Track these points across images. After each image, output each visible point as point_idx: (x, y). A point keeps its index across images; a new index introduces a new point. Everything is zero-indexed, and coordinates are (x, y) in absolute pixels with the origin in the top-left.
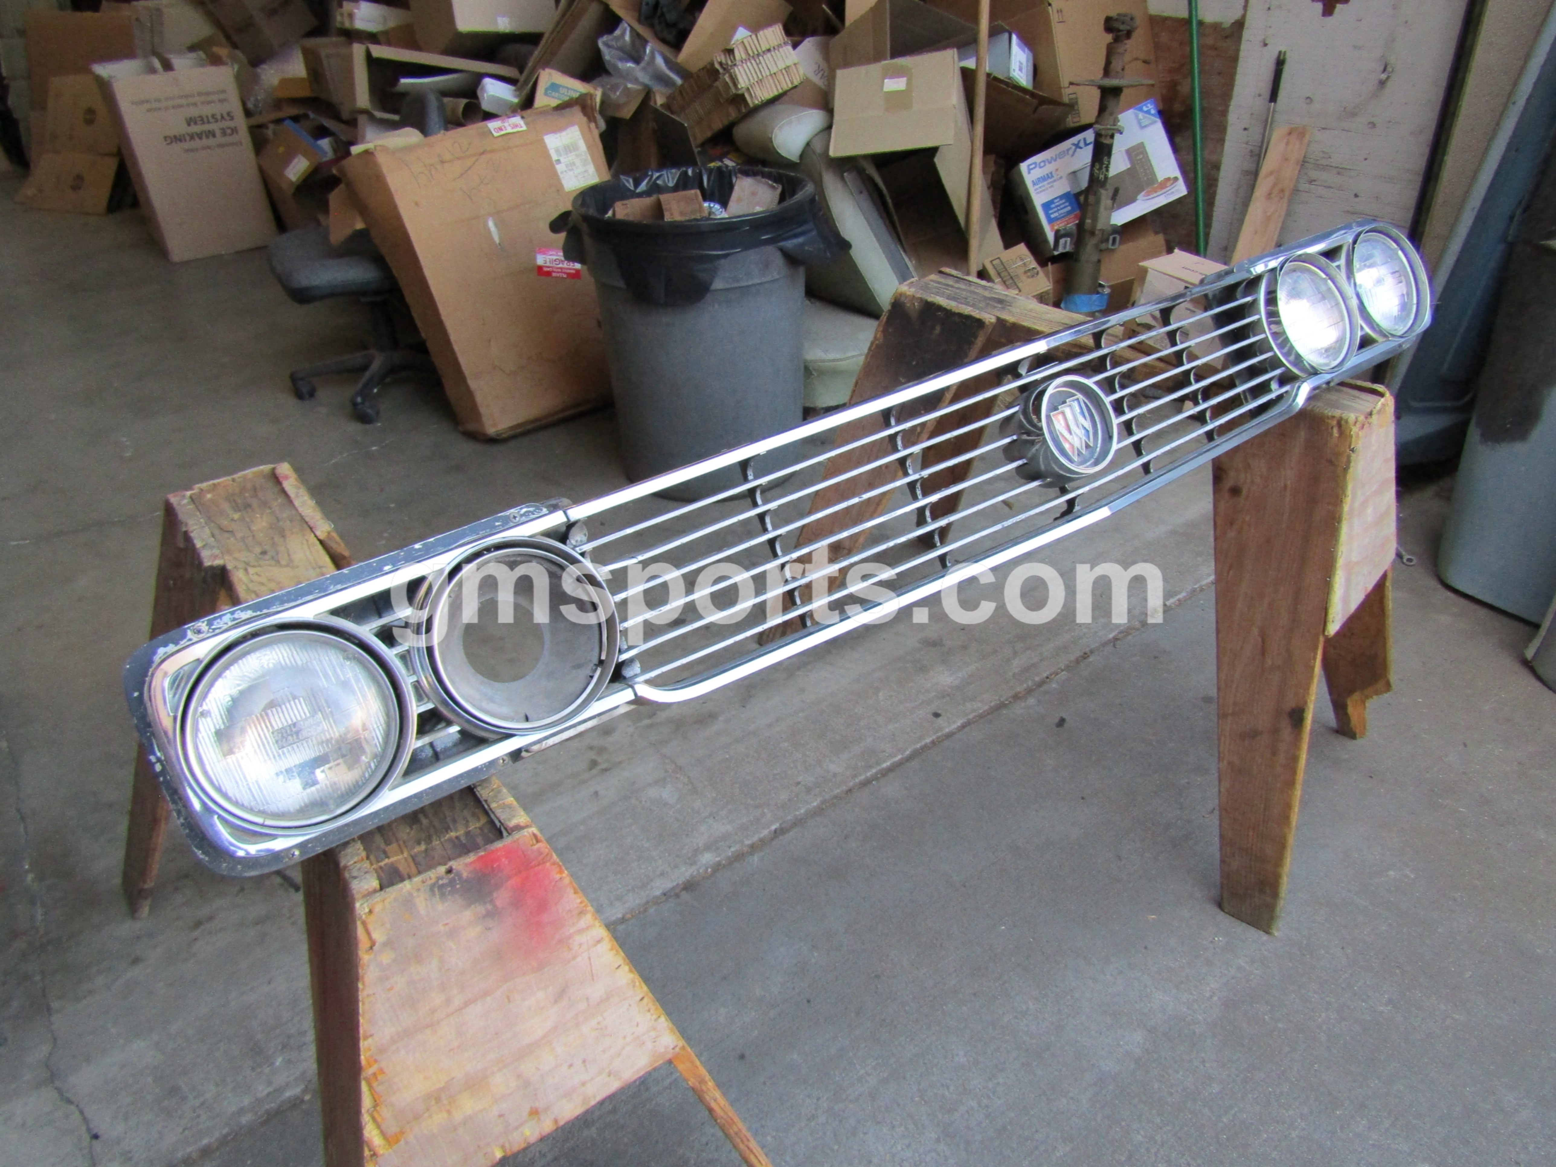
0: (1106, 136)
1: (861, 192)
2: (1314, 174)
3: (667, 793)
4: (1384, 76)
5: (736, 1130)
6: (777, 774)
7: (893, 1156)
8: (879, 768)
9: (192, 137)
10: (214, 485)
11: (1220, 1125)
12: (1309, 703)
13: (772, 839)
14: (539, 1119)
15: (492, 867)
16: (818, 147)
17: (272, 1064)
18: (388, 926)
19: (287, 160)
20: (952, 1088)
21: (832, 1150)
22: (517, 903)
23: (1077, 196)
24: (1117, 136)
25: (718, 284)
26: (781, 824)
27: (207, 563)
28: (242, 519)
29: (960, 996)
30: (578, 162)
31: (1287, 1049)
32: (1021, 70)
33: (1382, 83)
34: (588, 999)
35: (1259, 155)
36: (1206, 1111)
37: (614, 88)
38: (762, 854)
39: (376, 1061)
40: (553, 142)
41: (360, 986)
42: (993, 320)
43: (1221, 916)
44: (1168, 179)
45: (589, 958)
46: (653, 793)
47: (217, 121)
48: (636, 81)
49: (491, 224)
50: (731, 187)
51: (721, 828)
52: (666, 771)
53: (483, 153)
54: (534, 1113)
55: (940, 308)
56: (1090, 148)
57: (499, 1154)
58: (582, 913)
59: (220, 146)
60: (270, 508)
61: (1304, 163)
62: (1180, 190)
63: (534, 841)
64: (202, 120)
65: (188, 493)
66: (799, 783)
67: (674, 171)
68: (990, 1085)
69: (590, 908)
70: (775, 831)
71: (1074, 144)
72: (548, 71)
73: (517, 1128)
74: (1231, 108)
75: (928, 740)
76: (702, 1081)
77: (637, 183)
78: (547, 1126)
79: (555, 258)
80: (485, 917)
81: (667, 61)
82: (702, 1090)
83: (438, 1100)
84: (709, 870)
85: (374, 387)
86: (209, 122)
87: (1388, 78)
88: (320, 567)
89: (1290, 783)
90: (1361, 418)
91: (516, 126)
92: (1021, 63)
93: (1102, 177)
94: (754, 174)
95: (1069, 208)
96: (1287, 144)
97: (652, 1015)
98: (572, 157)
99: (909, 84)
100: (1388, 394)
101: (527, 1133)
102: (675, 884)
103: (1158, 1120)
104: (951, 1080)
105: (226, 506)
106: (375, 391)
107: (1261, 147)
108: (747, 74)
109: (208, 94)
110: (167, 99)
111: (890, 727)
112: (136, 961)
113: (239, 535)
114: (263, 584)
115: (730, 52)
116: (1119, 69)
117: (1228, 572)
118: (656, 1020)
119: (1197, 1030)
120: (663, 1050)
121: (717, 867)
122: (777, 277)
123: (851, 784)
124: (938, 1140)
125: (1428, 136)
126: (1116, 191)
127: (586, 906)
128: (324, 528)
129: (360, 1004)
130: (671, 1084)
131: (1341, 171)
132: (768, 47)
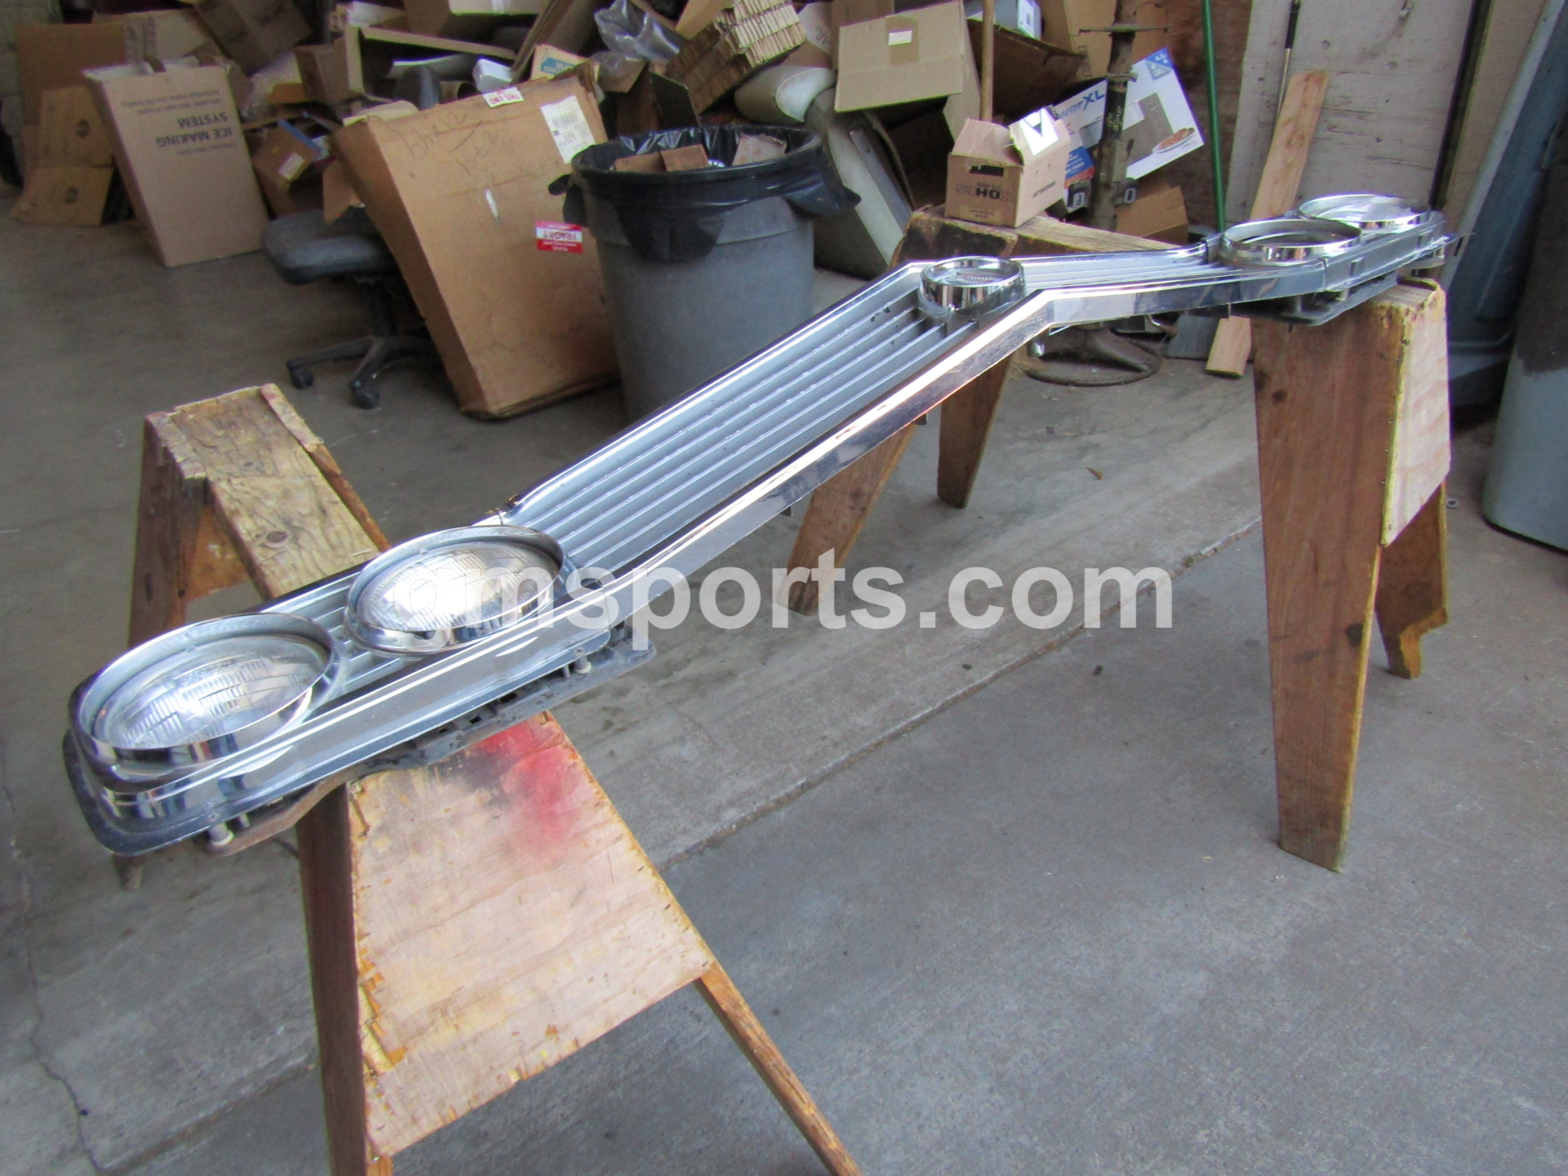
0: (1119, 84)
1: (869, 151)
2: (1334, 121)
3: (687, 751)
4: (1404, 13)
5: (775, 1062)
6: (801, 729)
7: (944, 1107)
8: (909, 720)
9: (185, 138)
10: (197, 406)
11: (1296, 1064)
12: (1367, 619)
13: (799, 794)
14: (558, 1038)
15: (498, 747)
16: (823, 106)
17: (273, 1033)
18: (383, 808)
19: (282, 159)
20: (1003, 1037)
21: (878, 1104)
22: (526, 789)
23: (1090, 150)
24: (1130, 83)
25: (723, 239)
26: (807, 779)
27: (188, 476)
28: (226, 436)
29: (1007, 944)
30: (577, 133)
31: (1362, 986)
32: (1028, 22)
33: (1403, 20)
34: (608, 904)
35: (1276, 105)
36: (1279, 1051)
37: (611, 62)
38: (790, 809)
39: (373, 965)
40: (552, 113)
41: (354, 877)
42: (1015, 238)
43: (1280, 855)
44: (1184, 130)
45: (609, 858)
46: (672, 751)
47: (210, 121)
48: (634, 54)
49: (489, 197)
50: (734, 148)
51: (745, 784)
52: (685, 729)
53: (478, 125)
54: (552, 1031)
55: (958, 230)
56: (1103, 102)
57: (514, 1078)
58: (598, 805)
59: (214, 147)
60: (255, 425)
61: (1323, 109)
62: (1196, 141)
63: (544, 719)
64: (195, 121)
65: (170, 414)
66: (824, 738)
67: (675, 132)
68: (1044, 1032)
69: (607, 800)
70: (803, 784)
71: (1085, 98)
72: (544, 46)
73: (533, 1048)
74: (1245, 59)
75: (959, 692)
76: (736, 1005)
77: (638, 145)
78: (566, 1048)
79: (555, 231)
80: (491, 803)
81: (666, 32)
82: (737, 1016)
83: (444, 1012)
84: (734, 826)
85: (373, 372)
86: (202, 123)
87: (1408, 14)
88: (309, 476)
89: (1350, 707)
90: (1413, 309)
91: (513, 97)
92: (1028, 16)
93: (1116, 127)
94: (758, 132)
95: (1082, 164)
96: (1305, 89)
97: (679, 926)
98: (570, 128)
99: (915, 36)
100: (1439, 288)
101: (545, 1054)
102: (698, 841)
103: (1228, 1062)
104: (1002, 1028)
105: (208, 424)
106: (374, 376)
107: (1278, 96)
108: (747, 34)
109: (199, 95)
110: (159, 100)
111: (920, 680)
112: (128, 932)
113: (223, 449)
114: (248, 493)
115: (730, 11)
116: (1131, 13)
117: (1275, 484)
118: (684, 932)
119: (1263, 970)
120: (692, 966)
121: (742, 824)
122: (786, 230)
123: (880, 737)
124: (991, 1090)
125: (1452, 73)
126: (1131, 144)
127: (602, 797)
128: (312, 442)
129: (354, 897)
130: (700, 1042)
131: (1361, 115)
132: (768, 7)
